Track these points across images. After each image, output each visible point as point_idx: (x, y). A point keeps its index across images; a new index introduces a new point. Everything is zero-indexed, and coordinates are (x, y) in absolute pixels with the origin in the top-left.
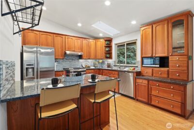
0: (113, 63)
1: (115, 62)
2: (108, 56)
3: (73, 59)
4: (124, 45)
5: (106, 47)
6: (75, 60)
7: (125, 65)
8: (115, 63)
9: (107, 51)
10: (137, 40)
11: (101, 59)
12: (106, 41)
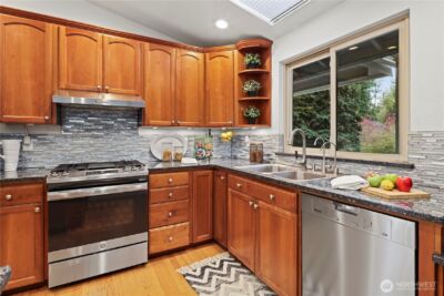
0: (276, 142)
1: (282, 138)
2: (253, 113)
3: (107, 127)
4: (327, 61)
5: (245, 77)
6: (119, 130)
7: (331, 152)
8: (282, 144)
9: (249, 94)
10: (405, 16)
11: (229, 127)
12: (244, 51)
